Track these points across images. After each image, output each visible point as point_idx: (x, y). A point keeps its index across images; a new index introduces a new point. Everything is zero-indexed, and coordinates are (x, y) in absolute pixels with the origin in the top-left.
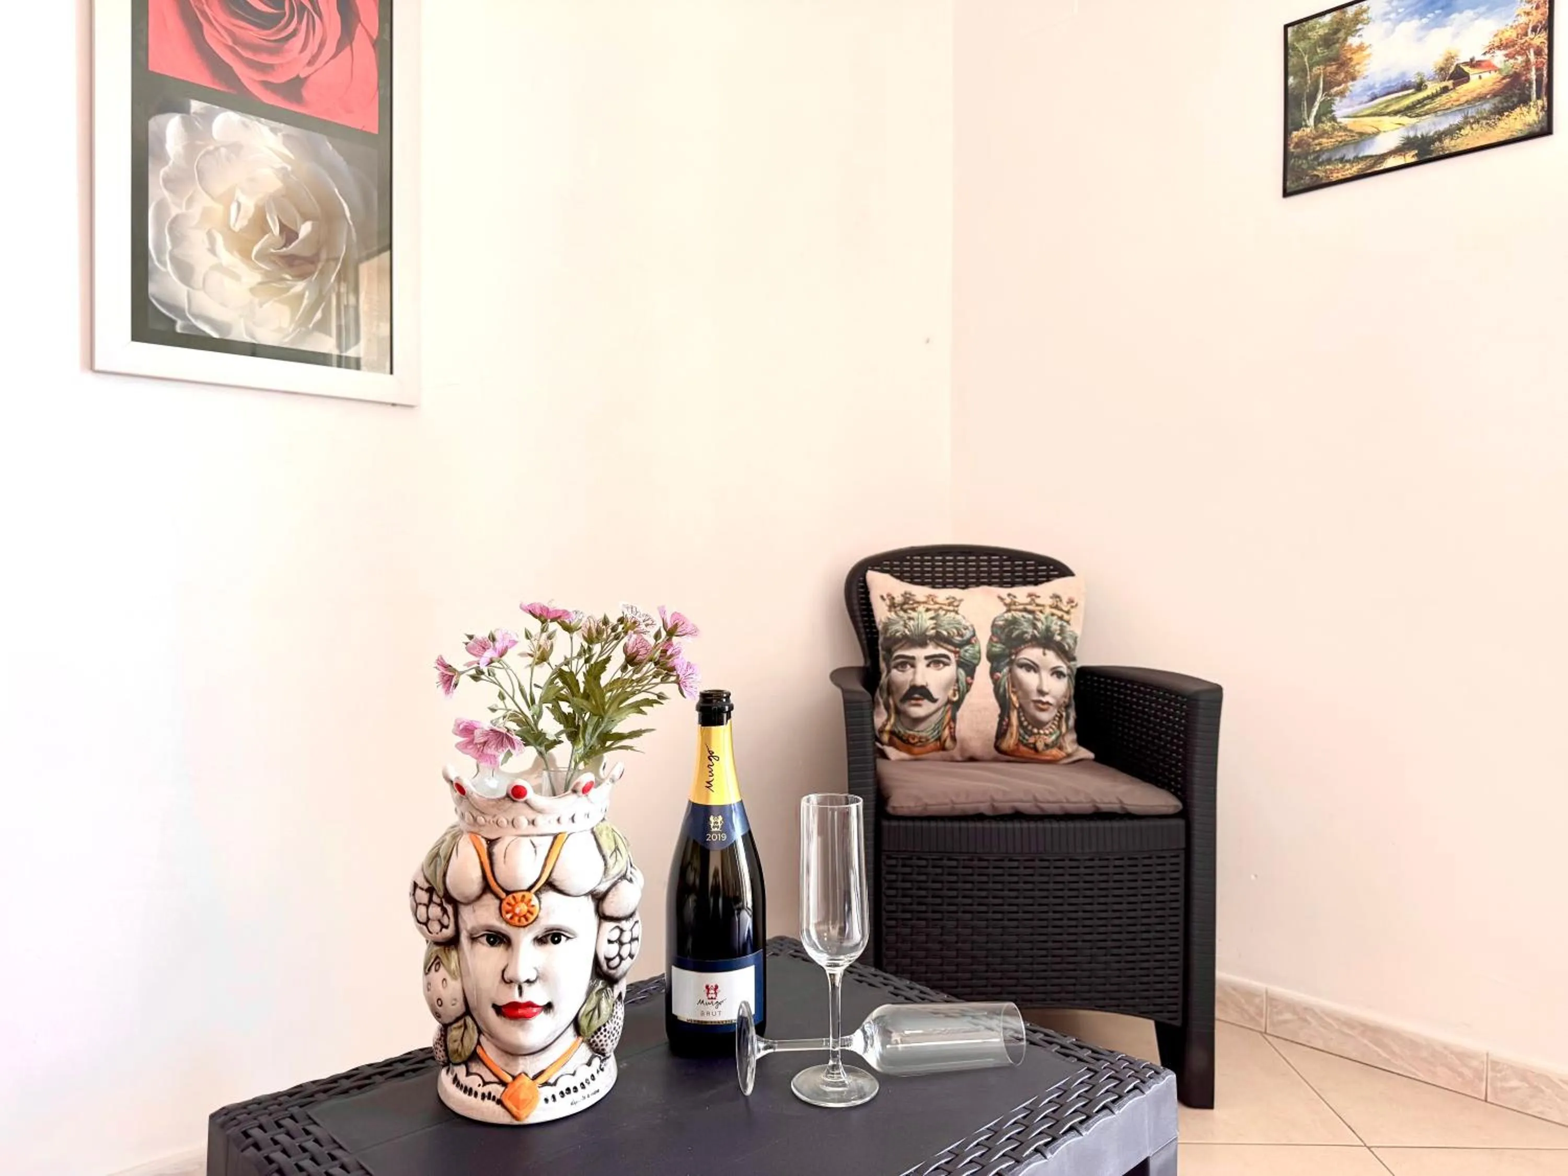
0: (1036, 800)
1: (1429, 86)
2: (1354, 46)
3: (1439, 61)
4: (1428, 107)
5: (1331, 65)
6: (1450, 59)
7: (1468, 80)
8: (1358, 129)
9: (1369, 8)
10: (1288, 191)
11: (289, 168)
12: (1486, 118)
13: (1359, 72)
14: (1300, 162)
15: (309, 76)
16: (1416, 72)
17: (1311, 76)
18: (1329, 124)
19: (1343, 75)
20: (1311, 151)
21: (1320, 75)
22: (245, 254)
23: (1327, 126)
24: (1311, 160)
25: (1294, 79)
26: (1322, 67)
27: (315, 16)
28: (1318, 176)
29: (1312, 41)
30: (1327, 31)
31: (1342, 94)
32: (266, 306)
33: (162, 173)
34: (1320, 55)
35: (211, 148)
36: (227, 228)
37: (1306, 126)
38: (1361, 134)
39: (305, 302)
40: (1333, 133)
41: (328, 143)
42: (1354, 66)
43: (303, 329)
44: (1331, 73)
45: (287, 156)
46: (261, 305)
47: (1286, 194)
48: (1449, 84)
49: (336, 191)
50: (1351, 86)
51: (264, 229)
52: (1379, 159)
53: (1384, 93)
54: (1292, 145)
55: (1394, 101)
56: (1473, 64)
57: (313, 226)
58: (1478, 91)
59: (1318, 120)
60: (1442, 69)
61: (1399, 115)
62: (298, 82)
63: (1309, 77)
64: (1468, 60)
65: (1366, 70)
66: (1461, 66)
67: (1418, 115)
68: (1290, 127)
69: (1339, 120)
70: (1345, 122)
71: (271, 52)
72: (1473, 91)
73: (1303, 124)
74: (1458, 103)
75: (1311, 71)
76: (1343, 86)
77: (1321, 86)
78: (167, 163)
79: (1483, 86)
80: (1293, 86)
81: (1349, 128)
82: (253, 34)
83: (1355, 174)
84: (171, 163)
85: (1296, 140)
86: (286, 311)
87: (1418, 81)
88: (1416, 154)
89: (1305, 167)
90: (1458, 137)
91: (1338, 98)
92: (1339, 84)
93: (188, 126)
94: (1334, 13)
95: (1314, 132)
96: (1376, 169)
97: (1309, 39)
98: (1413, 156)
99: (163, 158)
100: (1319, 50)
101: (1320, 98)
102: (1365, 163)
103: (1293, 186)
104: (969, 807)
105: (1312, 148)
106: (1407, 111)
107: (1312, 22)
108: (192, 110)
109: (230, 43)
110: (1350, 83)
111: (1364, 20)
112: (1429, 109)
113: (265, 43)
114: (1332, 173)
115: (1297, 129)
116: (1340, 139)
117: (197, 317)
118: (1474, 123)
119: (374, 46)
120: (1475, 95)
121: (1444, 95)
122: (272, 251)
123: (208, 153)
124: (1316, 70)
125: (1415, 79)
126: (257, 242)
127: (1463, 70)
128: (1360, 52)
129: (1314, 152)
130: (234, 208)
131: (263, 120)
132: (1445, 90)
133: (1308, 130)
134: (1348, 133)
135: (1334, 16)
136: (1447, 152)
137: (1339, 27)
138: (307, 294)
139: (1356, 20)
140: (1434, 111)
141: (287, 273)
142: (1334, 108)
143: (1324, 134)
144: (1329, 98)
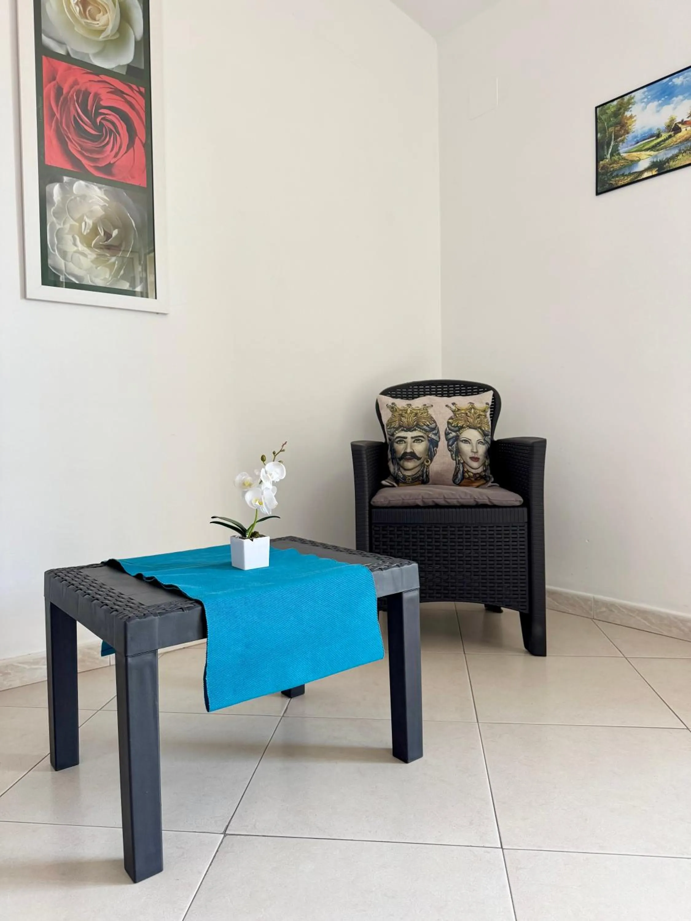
0: (445, 498)
1: (663, 135)
2: (628, 116)
3: (667, 121)
4: (663, 145)
5: (617, 127)
6: (672, 120)
7: (680, 131)
8: (630, 158)
9: (634, 96)
10: (599, 192)
11: (107, 205)
12: (689, 150)
13: (630, 130)
14: (604, 177)
15: (115, 162)
16: (657, 128)
17: (608, 132)
18: (617, 157)
19: (623, 131)
20: (609, 171)
21: (612, 131)
22: (89, 246)
23: (616, 158)
24: (609, 176)
25: (601, 134)
26: (613, 128)
27: (117, 135)
28: (612, 184)
29: (608, 115)
30: (615, 109)
31: (622, 141)
32: (99, 268)
33: (52, 210)
34: (613, 122)
35: (73, 197)
36: (80, 234)
37: (606, 158)
38: (632, 161)
39: (116, 266)
40: (619, 161)
41: (124, 193)
42: (628, 126)
43: (115, 279)
44: (617, 130)
45: (107, 200)
46: (96, 268)
47: (598, 193)
48: (672, 133)
49: (129, 214)
50: (627, 137)
51: (97, 233)
52: (640, 173)
53: (642, 139)
54: (600, 168)
55: (646, 144)
56: (683, 123)
57: (118, 232)
58: (685, 136)
59: (612, 155)
60: (668, 126)
61: (649, 151)
62: (110, 165)
63: (607, 133)
64: (681, 121)
65: (634, 128)
66: (677, 124)
67: (658, 150)
68: (599, 160)
69: (621, 155)
70: (624, 155)
71: (99, 153)
72: (683, 136)
73: (605, 157)
74: (676, 143)
75: (608, 130)
76: (623, 137)
77: (613, 138)
78: (54, 205)
79: (687, 134)
80: (600, 138)
81: (626, 158)
82: (89, 145)
83: (629, 181)
84: (56, 205)
85: (602, 166)
86: (108, 271)
87: (658, 133)
88: (657, 170)
89: (606, 179)
90: (676, 161)
91: (621, 143)
92: (621, 136)
93: (62, 188)
94: (619, 100)
95: (610, 161)
96: (639, 179)
97: (607, 113)
98: (656, 171)
99: (53, 203)
100: (611, 119)
101: (612, 143)
102: (633, 176)
103: (600, 189)
104: (411, 502)
105: (609, 169)
106: (652, 148)
107: (608, 105)
108: (64, 181)
109: (80, 150)
110: (627, 135)
111: (632, 103)
112: (663, 147)
113: (97, 149)
114: (618, 182)
115: (602, 160)
116: (622, 164)
117: (69, 274)
118: (684, 153)
119: (144, 146)
120: (684, 138)
121: (670, 139)
122: (101, 243)
123: (72, 200)
124: (611, 129)
125: (656, 132)
126: (94, 240)
127: (678, 126)
128: (631, 119)
129: (610, 171)
130: (83, 224)
131: (95, 184)
132: (670, 137)
133: (607, 160)
134: (626, 161)
135: (619, 101)
136: (671, 168)
137: (621, 107)
138: (117, 262)
139: (629, 103)
140: (665, 148)
141: (108, 253)
142: (619, 148)
143: (615, 162)
144: (617, 144)
